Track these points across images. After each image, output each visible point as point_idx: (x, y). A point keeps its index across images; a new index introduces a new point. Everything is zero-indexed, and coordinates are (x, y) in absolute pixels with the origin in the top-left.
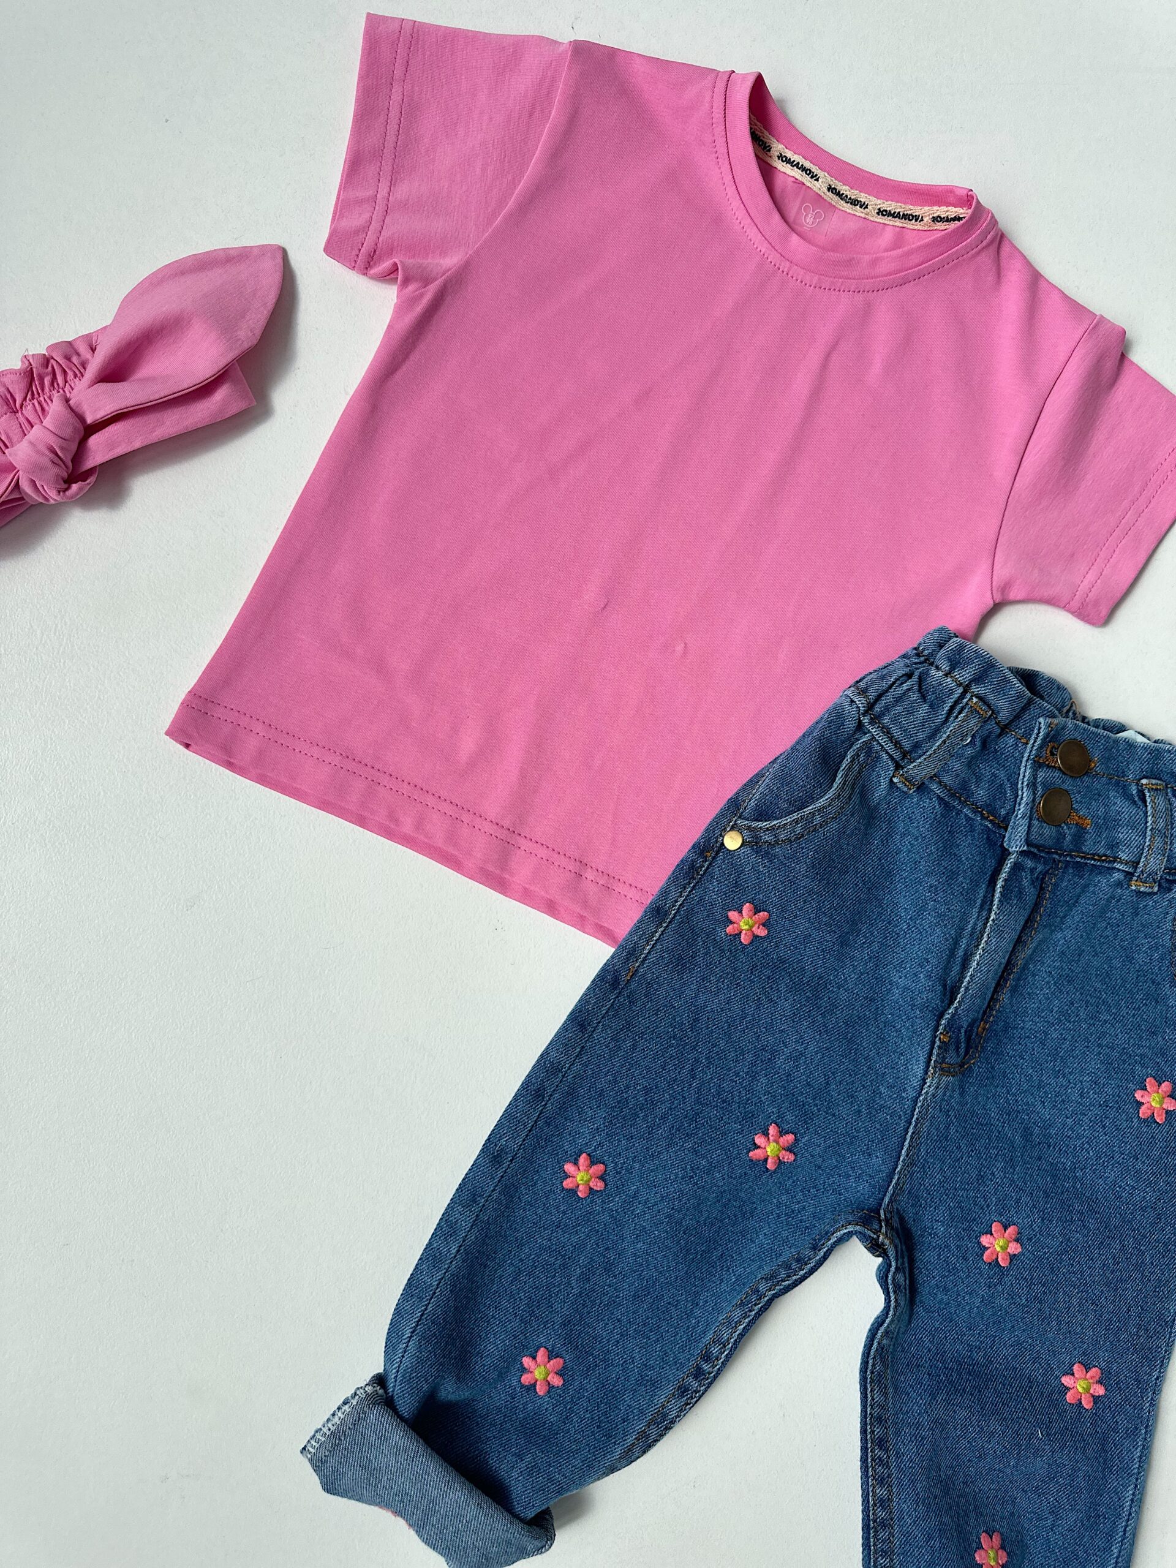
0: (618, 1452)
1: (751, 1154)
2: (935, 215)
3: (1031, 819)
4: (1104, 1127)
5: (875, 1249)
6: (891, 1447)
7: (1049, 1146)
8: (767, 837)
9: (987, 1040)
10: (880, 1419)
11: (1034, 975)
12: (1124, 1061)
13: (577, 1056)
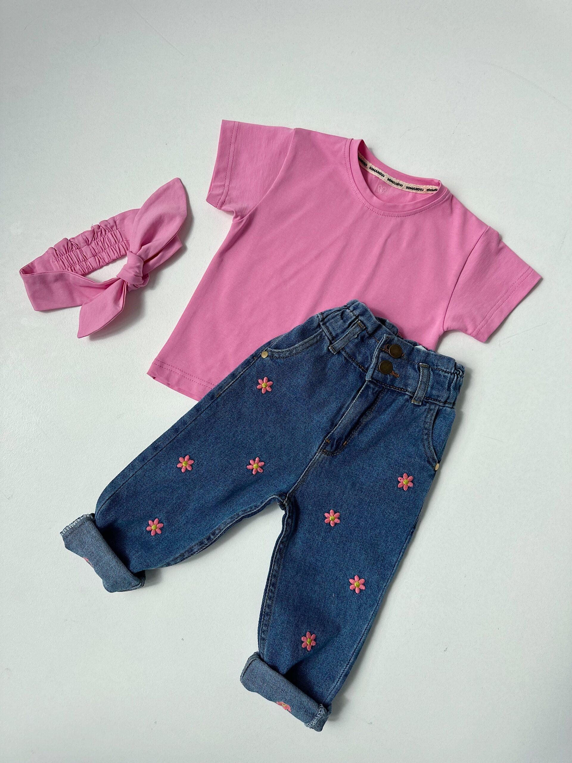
0: (172, 558)
1: (248, 466)
2: (428, 189)
3: (375, 370)
4: (384, 488)
5: (282, 506)
6: (277, 587)
7: (362, 492)
8: (276, 355)
9: (346, 448)
10: (275, 576)
11: (370, 429)
12: (396, 465)
13: (194, 420)
